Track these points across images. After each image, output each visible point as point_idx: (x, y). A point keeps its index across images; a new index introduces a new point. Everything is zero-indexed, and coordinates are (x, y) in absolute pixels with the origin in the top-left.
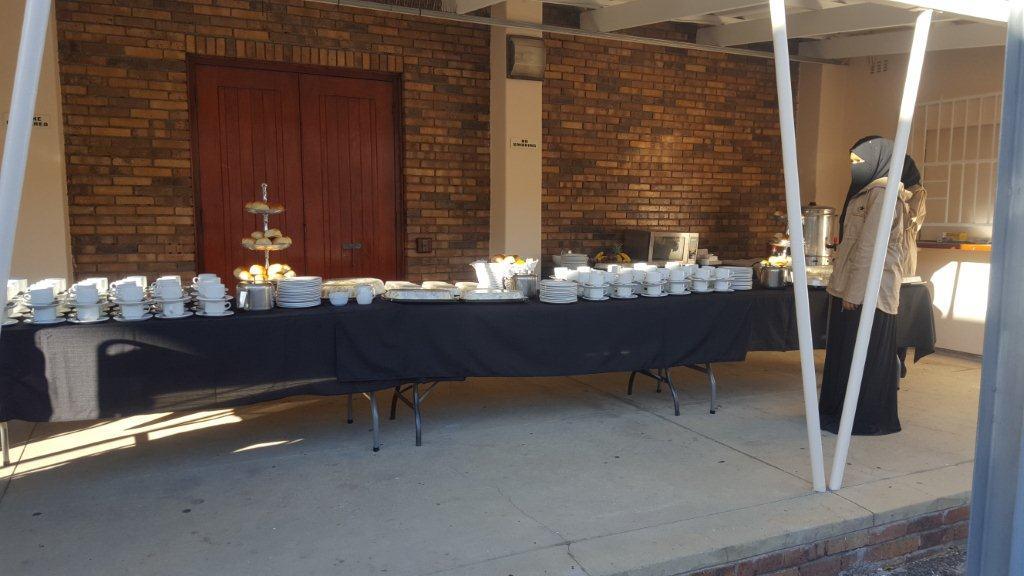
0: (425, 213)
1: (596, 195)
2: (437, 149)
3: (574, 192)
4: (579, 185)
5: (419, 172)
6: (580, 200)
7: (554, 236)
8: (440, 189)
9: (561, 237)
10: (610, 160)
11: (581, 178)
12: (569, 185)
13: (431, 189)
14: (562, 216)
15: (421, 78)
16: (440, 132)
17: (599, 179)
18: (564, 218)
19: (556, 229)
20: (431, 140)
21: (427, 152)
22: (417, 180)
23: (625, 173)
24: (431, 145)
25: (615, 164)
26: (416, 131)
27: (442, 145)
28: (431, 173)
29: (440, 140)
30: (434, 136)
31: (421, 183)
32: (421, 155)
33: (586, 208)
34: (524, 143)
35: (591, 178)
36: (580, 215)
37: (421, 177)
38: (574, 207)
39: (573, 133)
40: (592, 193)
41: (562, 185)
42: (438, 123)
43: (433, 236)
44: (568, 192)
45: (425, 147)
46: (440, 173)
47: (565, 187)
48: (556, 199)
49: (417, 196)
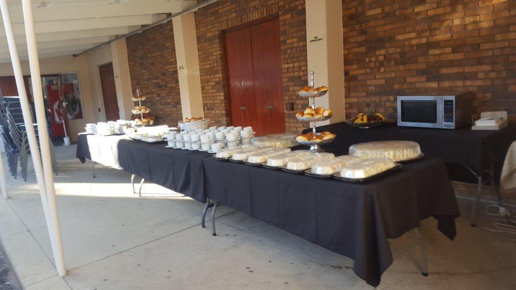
0: (291, 89)
1: (397, 64)
2: (294, 51)
3: (378, 64)
4: (381, 58)
5: (286, 66)
6: (382, 69)
7: (363, 99)
8: (296, 74)
9: (367, 100)
10: (409, 32)
11: (383, 52)
12: (373, 59)
13: (292, 75)
14: (368, 84)
15: (286, 12)
16: (295, 40)
17: (398, 50)
18: (370, 85)
19: (364, 94)
20: (291, 46)
21: (289, 54)
22: (286, 70)
23: (424, 40)
24: (291, 49)
25: (413, 35)
26: (285, 42)
27: (297, 48)
28: (291, 65)
29: (295, 45)
30: (292, 43)
31: (288, 72)
32: (287, 56)
33: (388, 75)
34: (316, 39)
35: (391, 51)
36: (383, 82)
37: (288, 69)
38: (378, 76)
39: (375, 18)
40: (393, 63)
41: (367, 60)
42: (294, 35)
43: (294, 102)
44: (373, 65)
45: (289, 51)
46: (296, 65)
47: (370, 61)
48: (363, 71)
49: (287, 79)
